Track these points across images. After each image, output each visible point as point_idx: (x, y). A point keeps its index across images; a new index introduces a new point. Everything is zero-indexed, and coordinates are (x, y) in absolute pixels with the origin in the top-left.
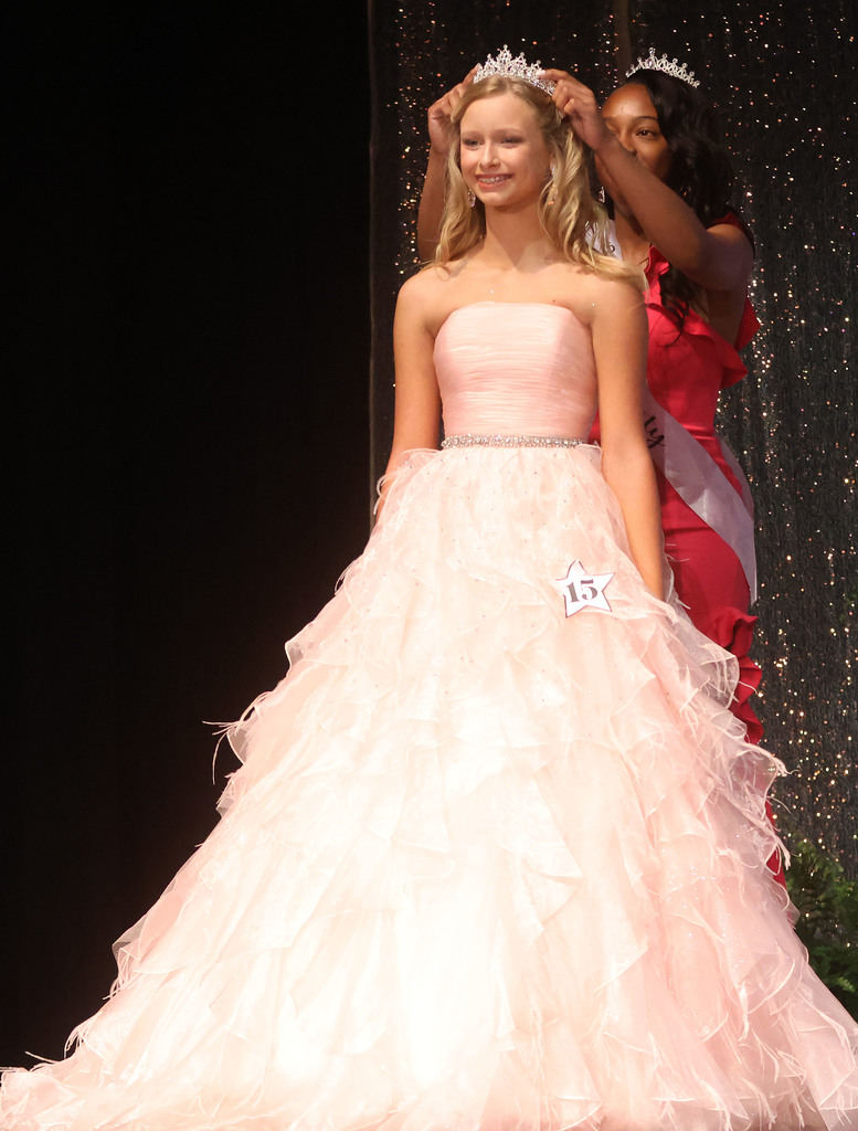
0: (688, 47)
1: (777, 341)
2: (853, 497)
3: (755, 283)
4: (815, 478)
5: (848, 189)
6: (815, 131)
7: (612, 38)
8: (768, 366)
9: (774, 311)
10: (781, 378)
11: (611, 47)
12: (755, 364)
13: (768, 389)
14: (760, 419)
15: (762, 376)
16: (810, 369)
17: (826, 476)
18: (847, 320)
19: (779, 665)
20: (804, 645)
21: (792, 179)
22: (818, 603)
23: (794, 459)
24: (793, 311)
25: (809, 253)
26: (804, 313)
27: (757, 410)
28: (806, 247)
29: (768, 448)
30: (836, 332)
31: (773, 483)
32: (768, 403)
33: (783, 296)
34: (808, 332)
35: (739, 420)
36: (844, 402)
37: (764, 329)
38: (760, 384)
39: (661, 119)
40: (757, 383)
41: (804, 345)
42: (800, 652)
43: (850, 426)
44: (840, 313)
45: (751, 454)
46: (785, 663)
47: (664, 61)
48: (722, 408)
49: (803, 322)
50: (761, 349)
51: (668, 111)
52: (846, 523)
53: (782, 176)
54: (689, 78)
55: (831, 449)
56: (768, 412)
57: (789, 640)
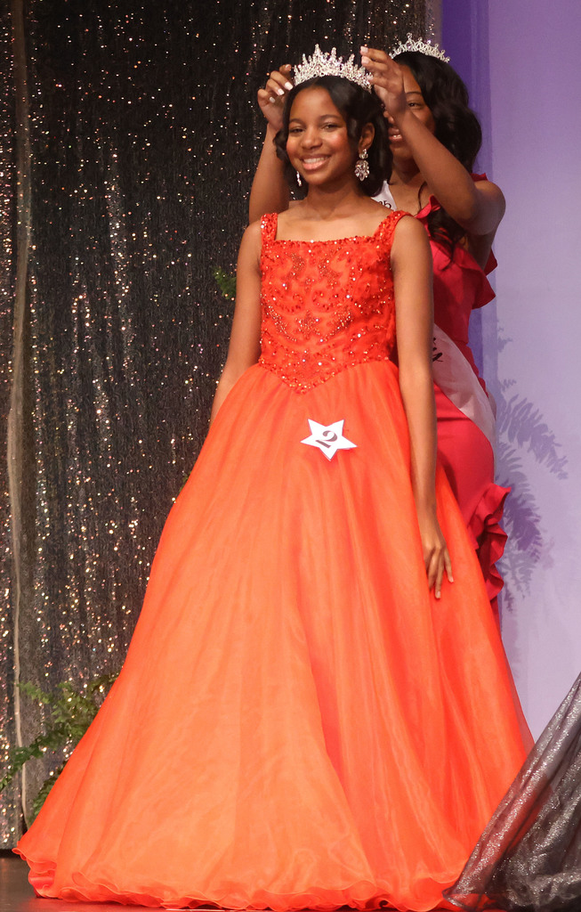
0: (69, 39)
1: (134, 271)
2: (191, 395)
3: (118, 226)
4: (162, 379)
5: (192, 153)
6: (167, 107)
7: (10, 31)
8: (126, 291)
9: (131, 248)
10: (137, 301)
11: (9, 38)
12: (117, 289)
13: (127, 308)
14: (120, 332)
15: (122, 298)
16: (160, 294)
17: (170, 378)
18: (189, 255)
19: (131, 526)
20: (151, 509)
21: (148, 144)
22: (162, 477)
23: (146, 364)
24: (148, 248)
25: (160, 202)
26: (156, 249)
27: (118, 325)
28: (158, 198)
29: (126, 355)
30: (182, 264)
31: (129, 382)
32: (127, 320)
33: (140, 236)
34: (159, 265)
35: (104, 332)
36: (187, 320)
37: (124, 261)
38: (120, 304)
39: (424, 93)
40: (118, 304)
41: (155, 274)
42: (148, 516)
43: (190, 340)
44: (185, 250)
45: (112, 359)
46: (136, 524)
47: (420, 43)
48: (91, 323)
49: (155, 256)
50: (122, 277)
51: (430, 85)
52: (186, 415)
53: (141, 143)
54: (441, 56)
55: (175, 357)
56: (127, 327)
57: (139, 506)
